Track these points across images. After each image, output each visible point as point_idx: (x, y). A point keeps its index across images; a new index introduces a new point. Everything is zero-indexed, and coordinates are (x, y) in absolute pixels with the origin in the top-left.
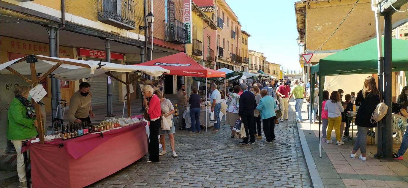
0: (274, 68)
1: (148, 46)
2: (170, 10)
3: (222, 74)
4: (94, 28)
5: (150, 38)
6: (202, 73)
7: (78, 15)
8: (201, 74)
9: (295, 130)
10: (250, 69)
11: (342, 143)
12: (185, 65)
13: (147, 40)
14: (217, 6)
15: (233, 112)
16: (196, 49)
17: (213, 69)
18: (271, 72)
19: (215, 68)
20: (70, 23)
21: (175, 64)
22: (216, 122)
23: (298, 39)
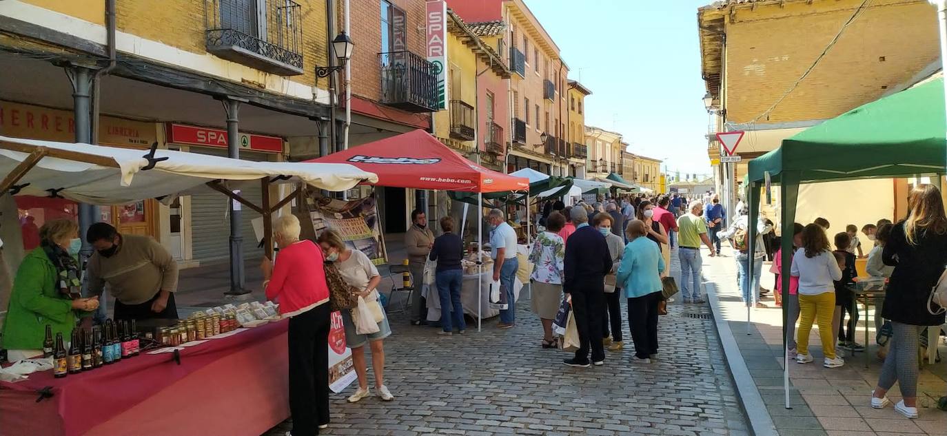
0: (646, 168)
1: (337, 116)
2: (395, 29)
3: (519, 184)
4: (195, 71)
5: (342, 96)
6: (468, 182)
7: (154, 37)
8: (468, 185)
9: (708, 323)
10: (589, 172)
11: (839, 362)
12: (426, 162)
13: (336, 101)
14: (511, 21)
15: (548, 281)
16: (459, 123)
17: (500, 171)
18: (640, 179)
19: (505, 168)
20: (132, 57)
21: (401, 160)
22: (506, 307)
23: (706, 97)
